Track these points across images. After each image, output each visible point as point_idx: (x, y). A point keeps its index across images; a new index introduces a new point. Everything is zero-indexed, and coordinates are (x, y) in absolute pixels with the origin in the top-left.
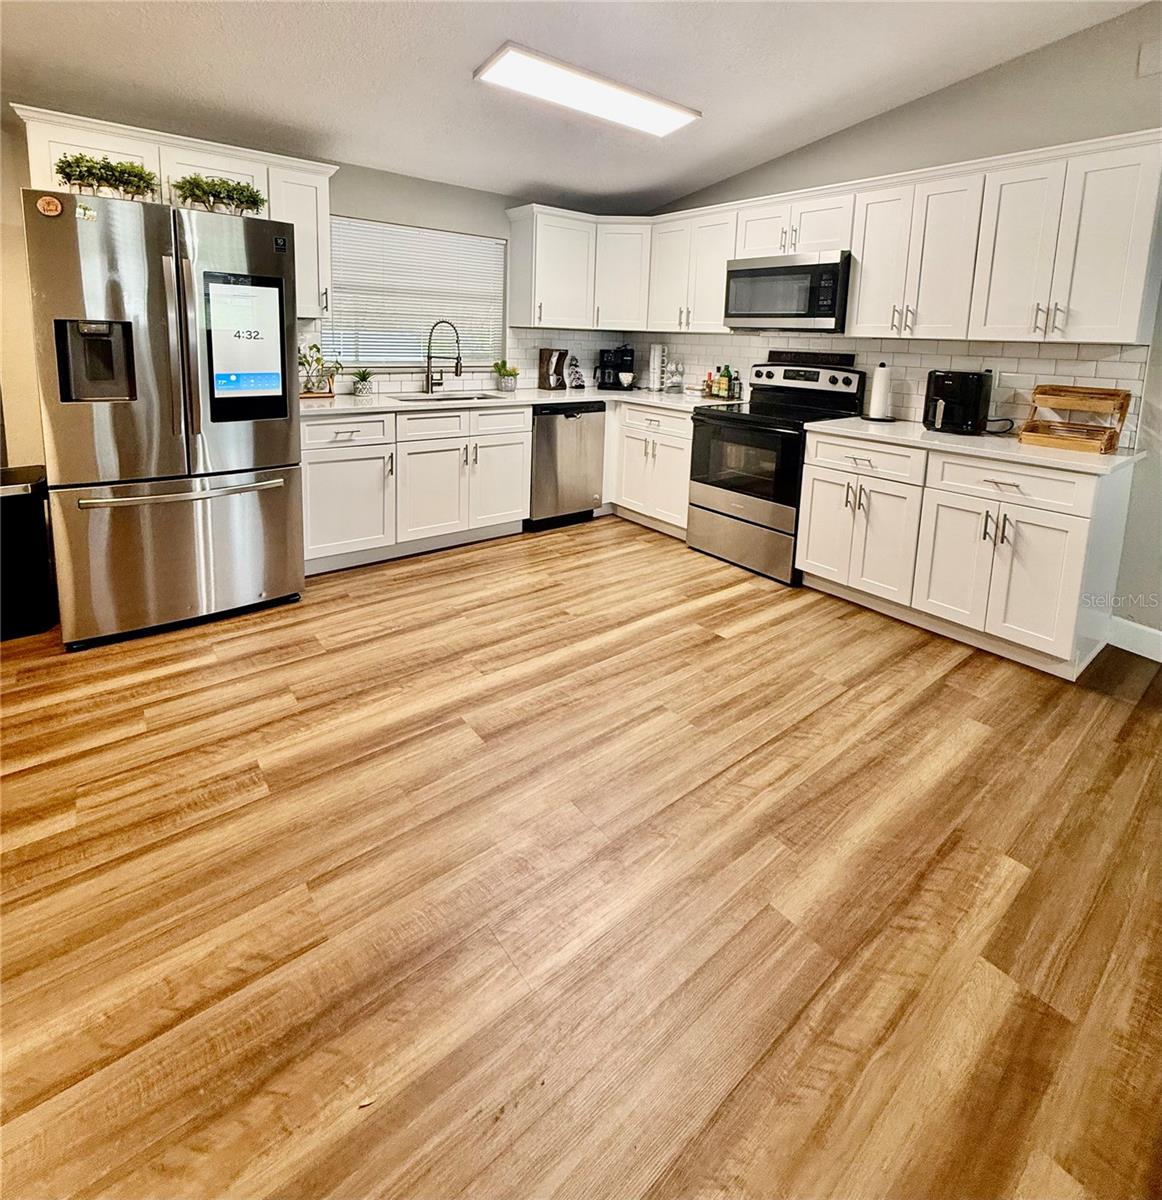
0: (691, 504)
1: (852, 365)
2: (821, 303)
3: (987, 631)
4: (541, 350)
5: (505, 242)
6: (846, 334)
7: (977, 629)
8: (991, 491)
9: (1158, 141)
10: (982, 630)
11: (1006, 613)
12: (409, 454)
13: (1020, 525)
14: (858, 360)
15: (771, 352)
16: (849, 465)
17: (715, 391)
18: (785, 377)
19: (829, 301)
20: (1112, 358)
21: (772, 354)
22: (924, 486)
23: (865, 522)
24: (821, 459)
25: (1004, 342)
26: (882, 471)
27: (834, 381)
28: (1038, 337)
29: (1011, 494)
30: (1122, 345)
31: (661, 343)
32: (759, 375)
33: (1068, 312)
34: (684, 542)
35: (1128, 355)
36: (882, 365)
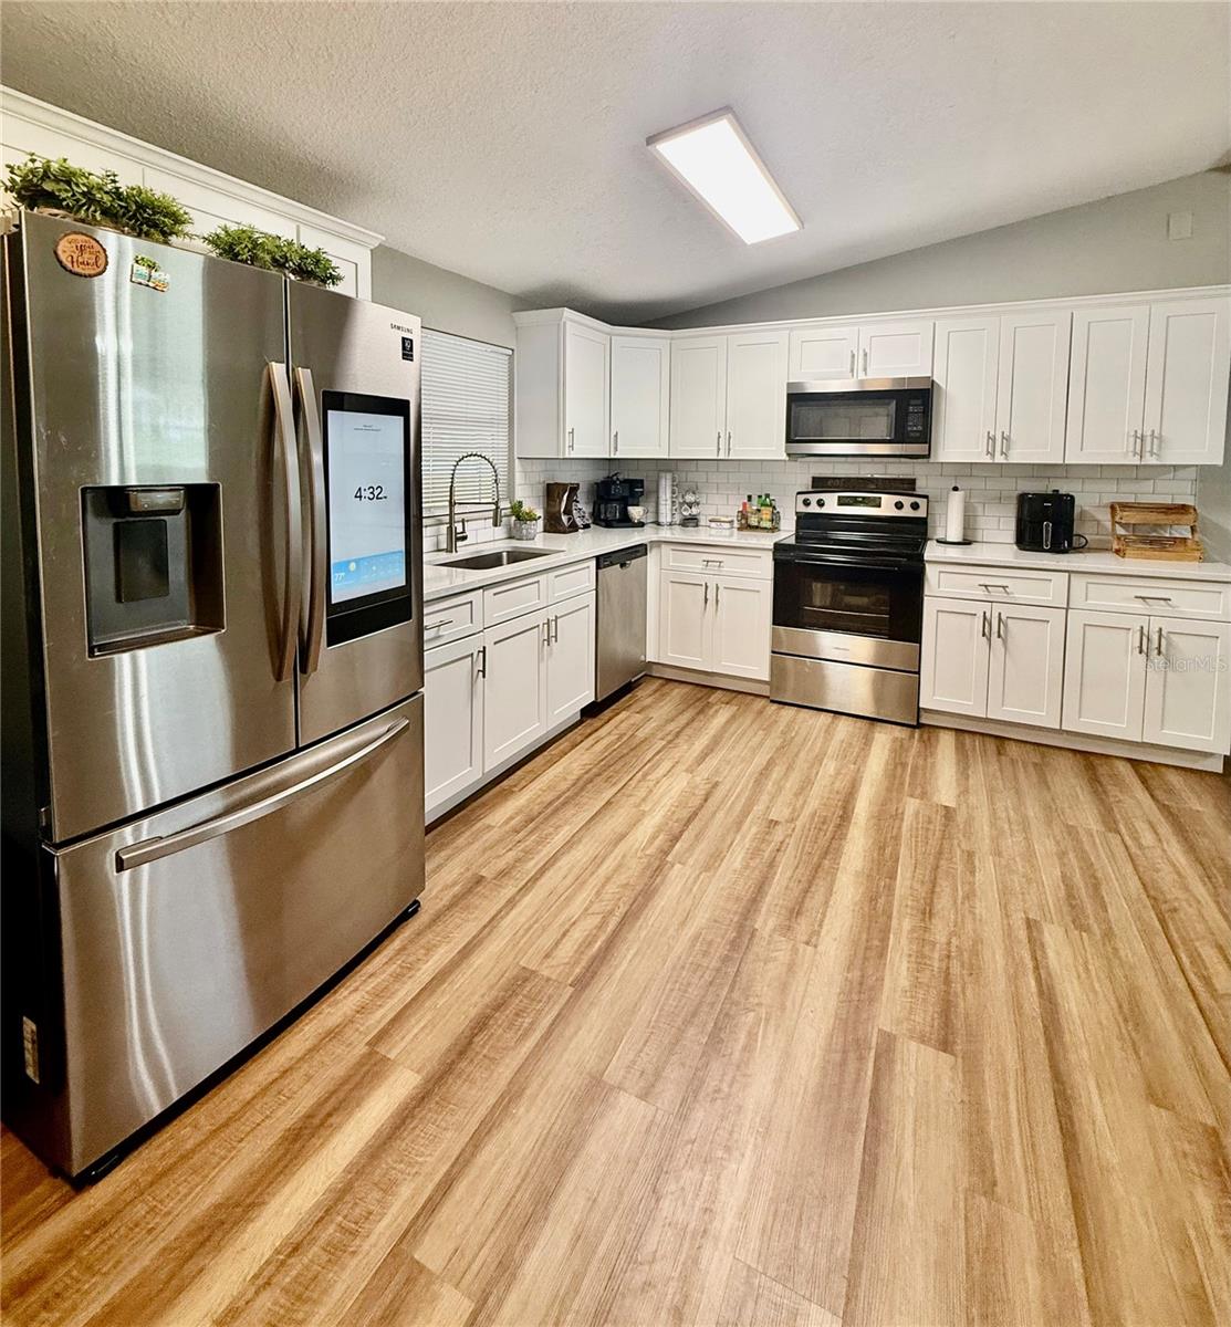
0: (773, 652)
1: (914, 490)
2: (909, 429)
3: (1145, 740)
4: (548, 485)
5: (510, 352)
6: (932, 460)
7: (1135, 740)
8: (1139, 606)
9: (1227, 295)
10: (1140, 740)
11: (1162, 721)
12: (495, 643)
13: (1172, 636)
14: (918, 484)
15: (814, 478)
16: (980, 593)
17: (753, 521)
18: (840, 504)
19: (920, 428)
20: (1167, 476)
21: (815, 480)
22: (1067, 609)
23: (1003, 650)
24: (945, 590)
25: (1101, 466)
26: (1020, 596)
27: (899, 506)
28: (1136, 461)
29: (1159, 607)
30: (1174, 466)
31: (670, 471)
32: (807, 503)
33: (1160, 438)
34: (768, 697)
35: (1180, 474)
36: (956, 489)
